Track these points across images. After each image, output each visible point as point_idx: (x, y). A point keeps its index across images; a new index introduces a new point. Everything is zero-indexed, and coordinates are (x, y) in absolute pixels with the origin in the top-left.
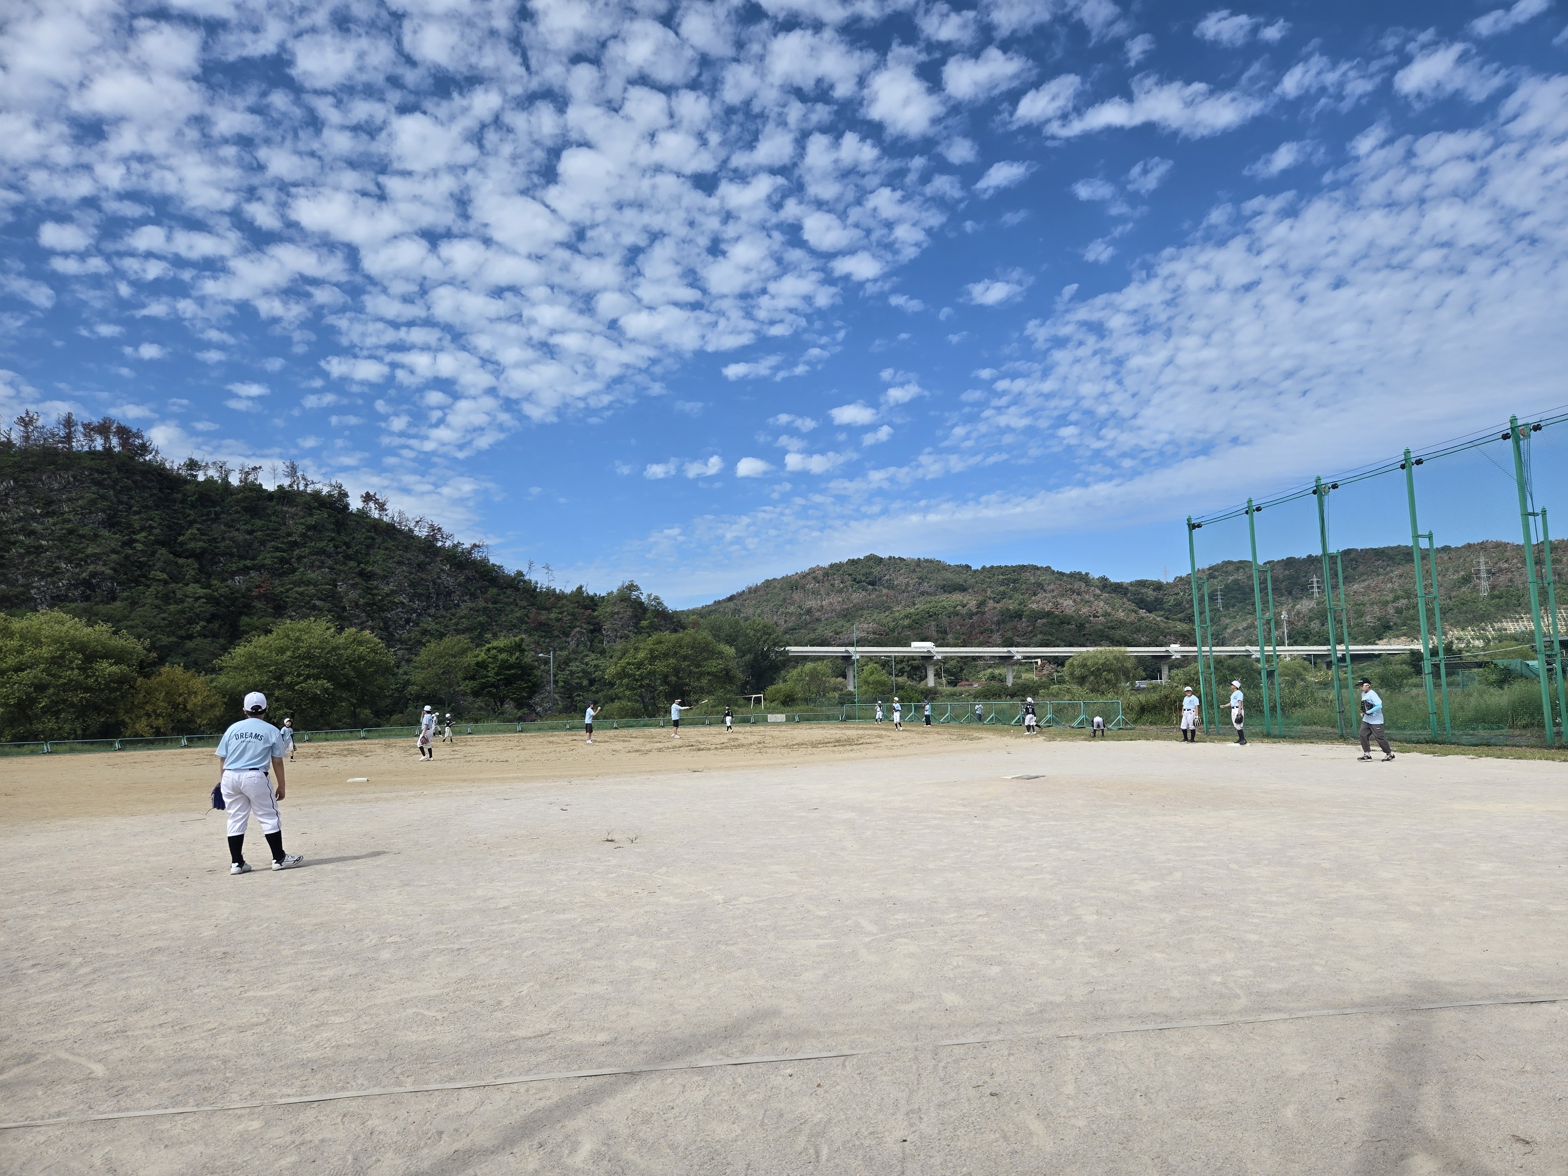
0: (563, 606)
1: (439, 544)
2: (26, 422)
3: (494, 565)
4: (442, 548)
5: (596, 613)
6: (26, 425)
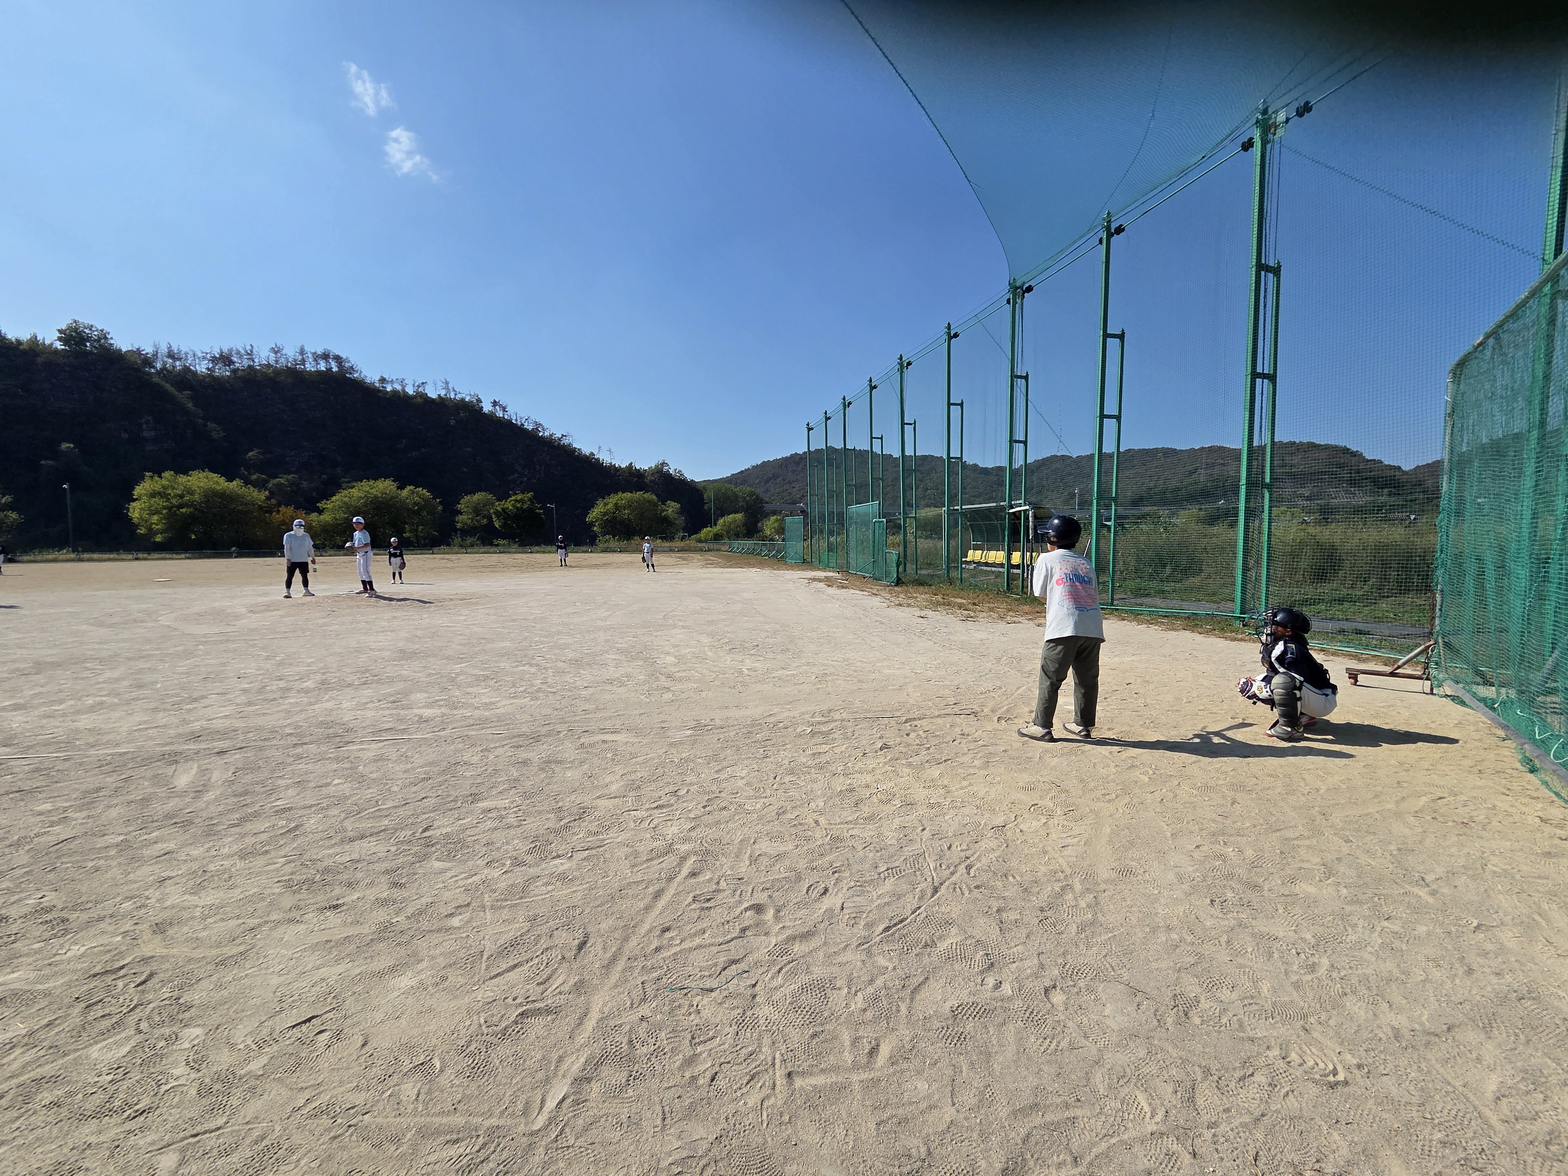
0: (620, 475)
1: (541, 434)
2: (276, 351)
3: (575, 448)
4: (542, 437)
5: (641, 480)
6: (276, 353)
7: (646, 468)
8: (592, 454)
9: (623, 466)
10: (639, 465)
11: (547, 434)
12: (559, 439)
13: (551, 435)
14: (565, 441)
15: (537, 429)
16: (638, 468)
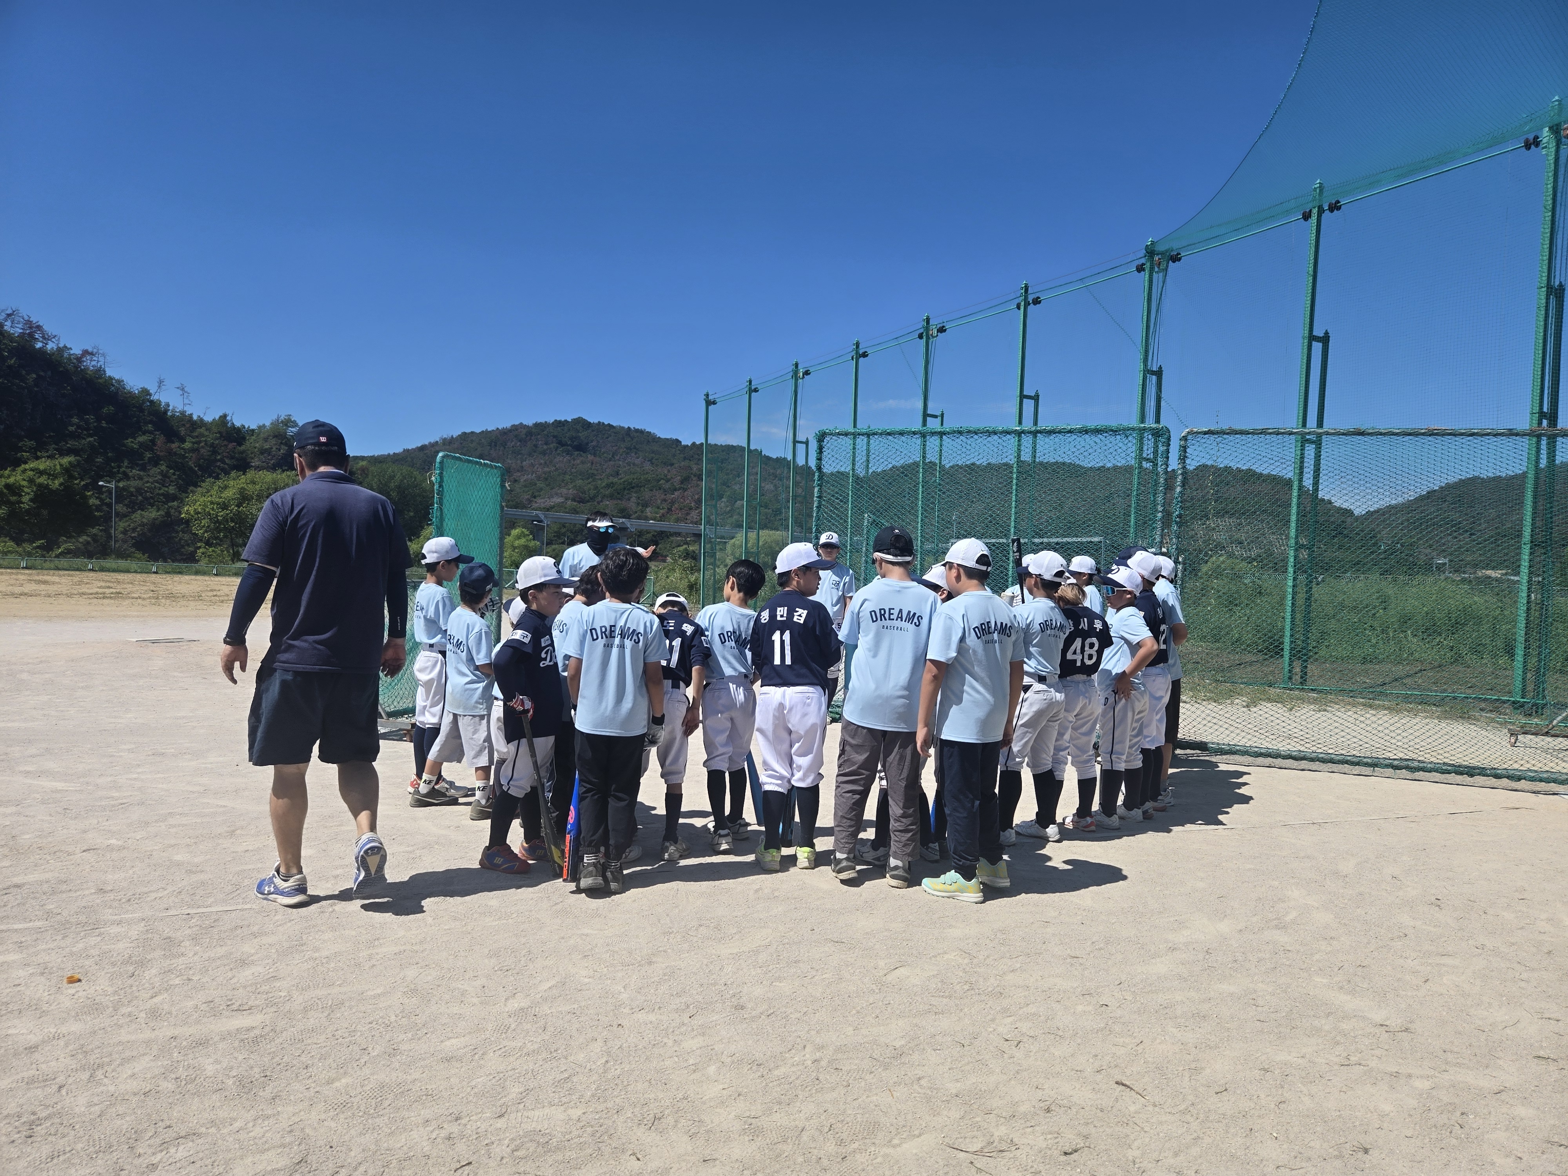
0: (203, 435)
1: (39, 345)
3: (111, 378)
4: (42, 352)
5: (243, 448)
7: (253, 426)
8: (145, 392)
9: (208, 418)
10: (240, 420)
11: (51, 346)
12: (79, 359)
13: (61, 351)
14: (90, 364)
15: (31, 335)
16: (238, 424)
